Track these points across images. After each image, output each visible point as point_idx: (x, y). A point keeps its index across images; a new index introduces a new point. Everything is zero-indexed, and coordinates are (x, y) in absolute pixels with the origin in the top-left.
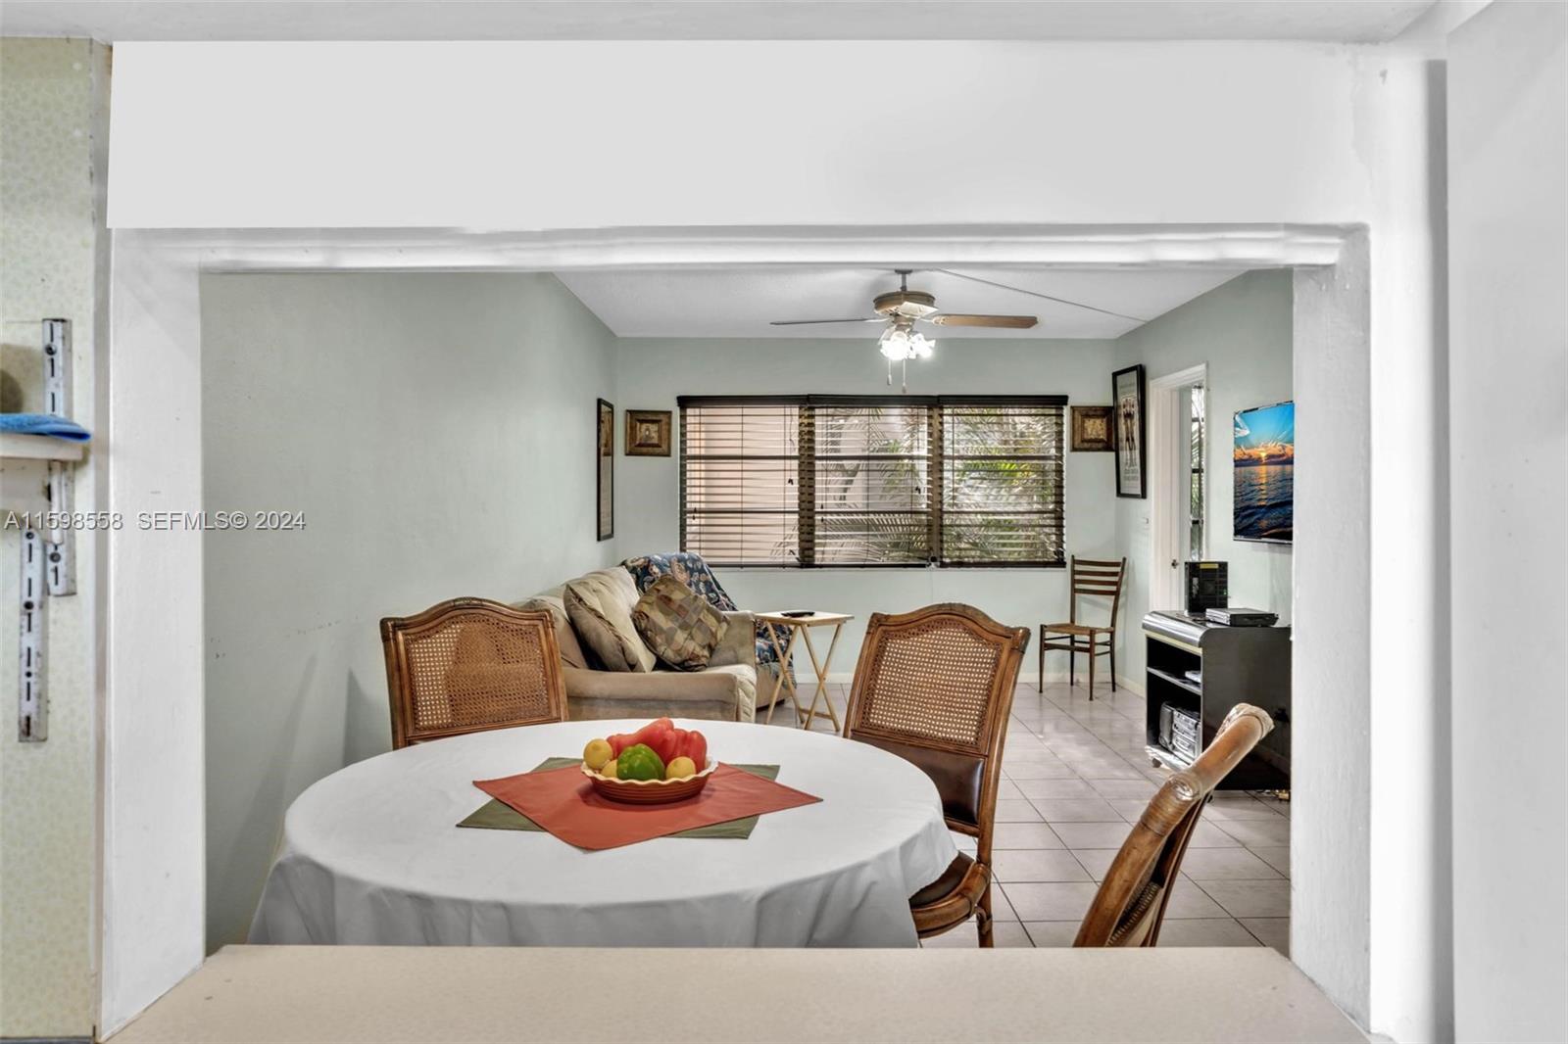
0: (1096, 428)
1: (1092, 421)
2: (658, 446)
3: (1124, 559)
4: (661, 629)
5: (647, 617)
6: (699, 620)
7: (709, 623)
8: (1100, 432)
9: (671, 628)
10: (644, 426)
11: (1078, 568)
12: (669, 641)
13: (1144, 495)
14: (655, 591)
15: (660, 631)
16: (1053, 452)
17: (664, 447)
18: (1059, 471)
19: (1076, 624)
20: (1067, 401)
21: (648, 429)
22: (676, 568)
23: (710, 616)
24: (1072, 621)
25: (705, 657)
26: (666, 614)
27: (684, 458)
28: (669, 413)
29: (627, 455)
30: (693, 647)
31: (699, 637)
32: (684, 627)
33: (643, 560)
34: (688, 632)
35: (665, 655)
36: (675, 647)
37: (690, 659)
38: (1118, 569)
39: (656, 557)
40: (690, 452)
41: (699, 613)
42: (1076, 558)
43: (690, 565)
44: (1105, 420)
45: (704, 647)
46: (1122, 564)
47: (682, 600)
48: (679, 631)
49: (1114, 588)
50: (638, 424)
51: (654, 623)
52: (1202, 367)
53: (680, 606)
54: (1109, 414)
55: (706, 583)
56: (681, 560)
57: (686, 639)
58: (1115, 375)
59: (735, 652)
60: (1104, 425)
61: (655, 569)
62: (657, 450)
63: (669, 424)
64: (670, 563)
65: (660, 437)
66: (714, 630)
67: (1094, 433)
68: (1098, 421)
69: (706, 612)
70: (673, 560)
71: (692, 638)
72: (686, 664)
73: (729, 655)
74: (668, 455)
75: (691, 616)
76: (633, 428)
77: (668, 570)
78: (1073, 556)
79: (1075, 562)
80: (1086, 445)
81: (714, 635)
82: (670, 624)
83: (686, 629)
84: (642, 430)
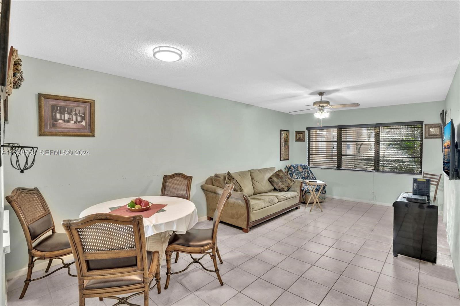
1: (433, 128)
2: (302, 139)
3: (441, 174)
5: (272, 178)
6: (286, 180)
7: (289, 181)
8: (437, 132)
9: (278, 182)
10: (299, 135)
11: (425, 175)
12: (277, 185)
15: (275, 182)
16: (420, 139)
17: (304, 139)
18: (421, 145)
20: (423, 123)
21: (300, 135)
22: (299, 168)
25: (286, 189)
26: (277, 178)
27: (309, 142)
28: (304, 132)
29: (296, 141)
30: (283, 186)
31: (285, 184)
33: (290, 165)
34: (282, 183)
35: (276, 187)
37: (282, 189)
39: (294, 165)
40: (311, 140)
42: (425, 173)
43: (304, 167)
44: (438, 128)
45: (286, 187)
46: (440, 176)
50: (298, 134)
51: (273, 180)
53: (281, 177)
54: (440, 126)
55: (308, 172)
56: (301, 166)
57: (281, 184)
58: (440, 115)
59: (295, 189)
60: (438, 130)
61: (292, 168)
62: (302, 140)
63: (304, 134)
64: (297, 166)
65: (302, 137)
66: (289, 183)
67: (434, 132)
68: (436, 129)
70: (298, 166)
71: (283, 184)
72: (280, 190)
73: (293, 189)
74: (304, 141)
76: (297, 135)
77: (297, 168)
79: (424, 173)
82: (278, 181)
83: (282, 182)
84: (298, 136)
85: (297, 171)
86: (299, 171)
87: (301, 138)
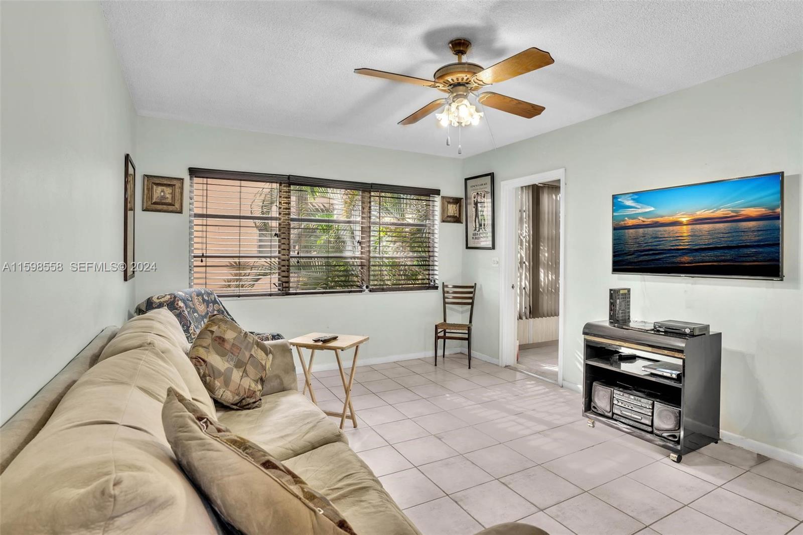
0: (452, 209)
1: (452, 205)
2: (173, 205)
3: (475, 284)
4: (219, 372)
5: (204, 361)
6: (250, 355)
7: (259, 358)
8: (455, 212)
9: (227, 369)
10: (160, 188)
11: (447, 290)
12: (226, 383)
13: (493, 248)
14: (209, 334)
15: (221, 375)
17: (177, 206)
19: (447, 322)
20: (440, 193)
21: (162, 191)
22: (196, 301)
23: (259, 350)
24: (445, 320)
25: (260, 391)
26: (222, 354)
27: (191, 215)
28: (181, 180)
29: (145, 210)
30: (248, 383)
31: (252, 372)
32: (239, 365)
33: (169, 297)
34: (242, 369)
35: (224, 397)
36: (233, 386)
37: (248, 397)
38: (472, 290)
39: (180, 293)
41: (250, 350)
43: (206, 298)
44: (458, 205)
45: (257, 382)
46: (474, 287)
47: (234, 339)
48: (235, 370)
49: (470, 301)
50: (154, 187)
51: (212, 367)
52: (562, 170)
53: (233, 345)
54: (457, 201)
55: (219, 311)
56: (199, 294)
57: (242, 377)
58: (466, 180)
59: (281, 380)
60: (458, 208)
61: (181, 304)
62: (171, 208)
63: (182, 188)
64: (191, 298)
65: (173, 198)
66: (263, 363)
67: (452, 212)
68: (455, 206)
69: (256, 348)
70: (193, 295)
71: (247, 375)
72: (244, 403)
74: (181, 212)
75: (244, 354)
76: (150, 189)
77: (190, 304)
78: (443, 283)
79: (444, 286)
80: (449, 219)
81: (264, 368)
82: (227, 365)
83: (240, 367)
84: (158, 192)
85: (193, 312)
86: (197, 313)
87: (169, 201)
